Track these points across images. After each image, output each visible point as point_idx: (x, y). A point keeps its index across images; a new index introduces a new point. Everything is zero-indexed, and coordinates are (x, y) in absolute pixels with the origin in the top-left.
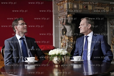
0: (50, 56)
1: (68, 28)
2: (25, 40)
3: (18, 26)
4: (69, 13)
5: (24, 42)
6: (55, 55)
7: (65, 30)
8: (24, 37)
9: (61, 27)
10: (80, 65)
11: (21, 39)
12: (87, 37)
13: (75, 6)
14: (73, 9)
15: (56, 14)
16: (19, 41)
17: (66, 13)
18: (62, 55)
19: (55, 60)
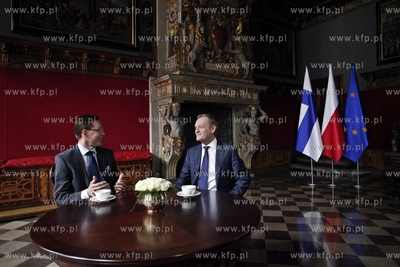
0: (138, 192)
1: (173, 124)
2: (95, 156)
3: (90, 132)
4: (174, 100)
5: (93, 158)
6: (147, 192)
7: (168, 127)
8: (94, 150)
9: (162, 123)
10: (194, 204)
11: (87, 154)
12: (207, 149)
13: (185, 90)
14: (181, 94)
15: (155, 102)
16: (85, 158)
17: (171, 101)
18: (160, 191)
19: (148, 200)
